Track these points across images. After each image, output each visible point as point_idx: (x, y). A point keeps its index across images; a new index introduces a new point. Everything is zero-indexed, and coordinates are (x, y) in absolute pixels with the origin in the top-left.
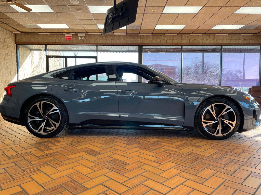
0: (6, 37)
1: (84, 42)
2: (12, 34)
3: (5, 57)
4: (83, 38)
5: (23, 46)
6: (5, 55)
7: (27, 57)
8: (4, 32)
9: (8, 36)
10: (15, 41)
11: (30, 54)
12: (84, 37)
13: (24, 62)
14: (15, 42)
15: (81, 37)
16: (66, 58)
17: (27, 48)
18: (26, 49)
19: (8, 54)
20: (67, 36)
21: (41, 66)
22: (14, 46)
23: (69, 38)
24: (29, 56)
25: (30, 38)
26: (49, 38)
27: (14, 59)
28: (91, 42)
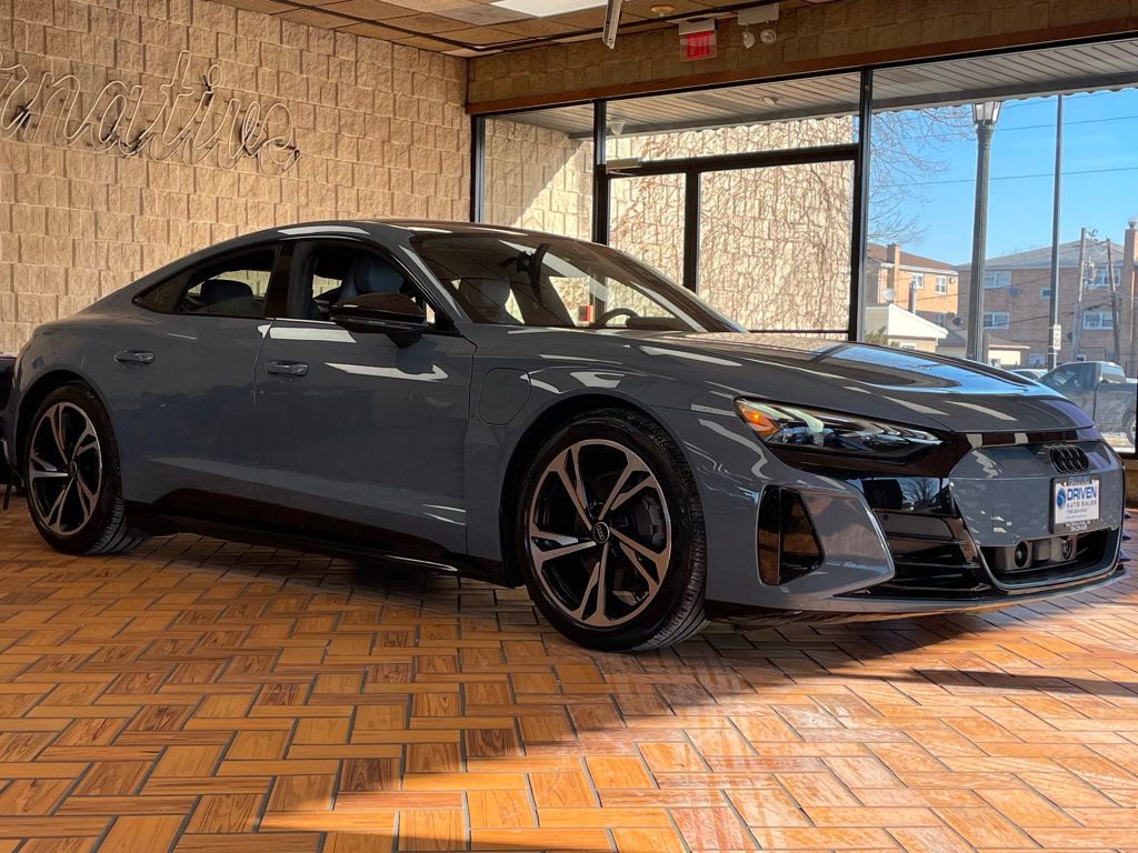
0: (408, 85)
1: (786, 59)
2: (444, 65)
3: (396, 192)
4: (767, 37)
5: (515, 122)
6: (394, 180)
7: (546, 177)
8: (393, 59)
9: (417, 77)
10: (464, 99)
11: (572, 159)
12: (771, 25)
13: (522, 212)
14: (467, 106)
15: (756, 29)
16: (693, 168)
17: (549, 127)
18: (541, 132)
19: (417, 176)
20: (688, 36)
21: (652, 229)
22: (456, 127)
23: (702, 42)
24: (558, 176)
25: (526, 73)
26: (608, 59)
27: (456, 196)
28: (828, 51)
